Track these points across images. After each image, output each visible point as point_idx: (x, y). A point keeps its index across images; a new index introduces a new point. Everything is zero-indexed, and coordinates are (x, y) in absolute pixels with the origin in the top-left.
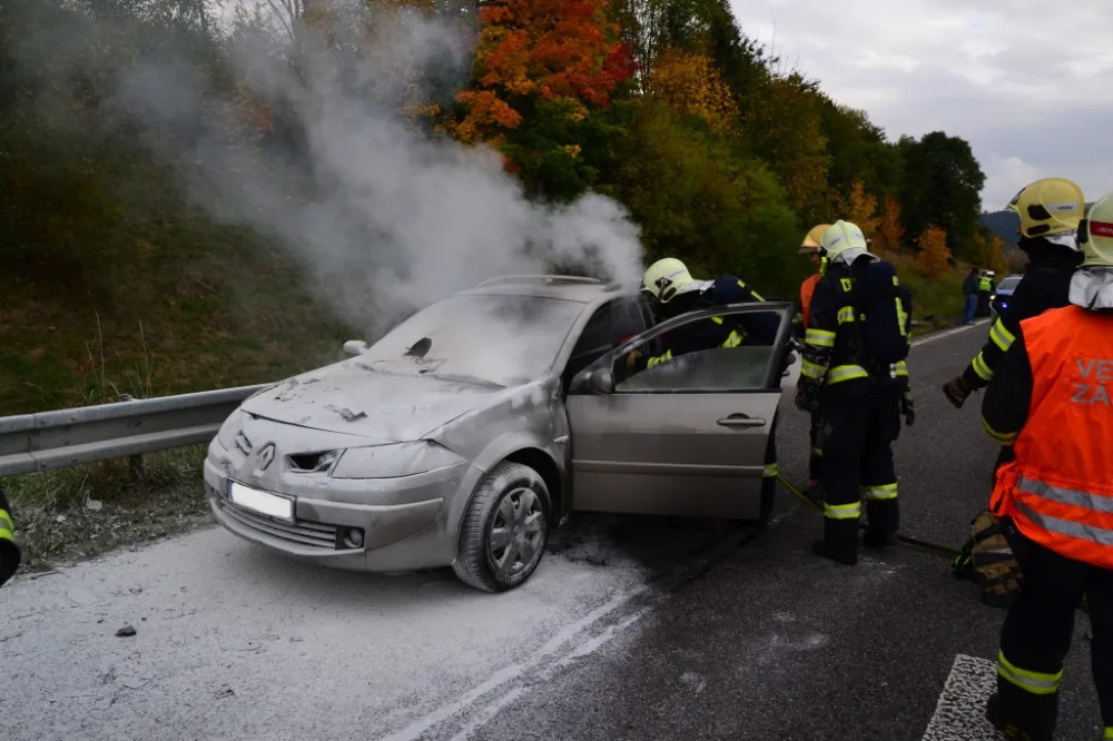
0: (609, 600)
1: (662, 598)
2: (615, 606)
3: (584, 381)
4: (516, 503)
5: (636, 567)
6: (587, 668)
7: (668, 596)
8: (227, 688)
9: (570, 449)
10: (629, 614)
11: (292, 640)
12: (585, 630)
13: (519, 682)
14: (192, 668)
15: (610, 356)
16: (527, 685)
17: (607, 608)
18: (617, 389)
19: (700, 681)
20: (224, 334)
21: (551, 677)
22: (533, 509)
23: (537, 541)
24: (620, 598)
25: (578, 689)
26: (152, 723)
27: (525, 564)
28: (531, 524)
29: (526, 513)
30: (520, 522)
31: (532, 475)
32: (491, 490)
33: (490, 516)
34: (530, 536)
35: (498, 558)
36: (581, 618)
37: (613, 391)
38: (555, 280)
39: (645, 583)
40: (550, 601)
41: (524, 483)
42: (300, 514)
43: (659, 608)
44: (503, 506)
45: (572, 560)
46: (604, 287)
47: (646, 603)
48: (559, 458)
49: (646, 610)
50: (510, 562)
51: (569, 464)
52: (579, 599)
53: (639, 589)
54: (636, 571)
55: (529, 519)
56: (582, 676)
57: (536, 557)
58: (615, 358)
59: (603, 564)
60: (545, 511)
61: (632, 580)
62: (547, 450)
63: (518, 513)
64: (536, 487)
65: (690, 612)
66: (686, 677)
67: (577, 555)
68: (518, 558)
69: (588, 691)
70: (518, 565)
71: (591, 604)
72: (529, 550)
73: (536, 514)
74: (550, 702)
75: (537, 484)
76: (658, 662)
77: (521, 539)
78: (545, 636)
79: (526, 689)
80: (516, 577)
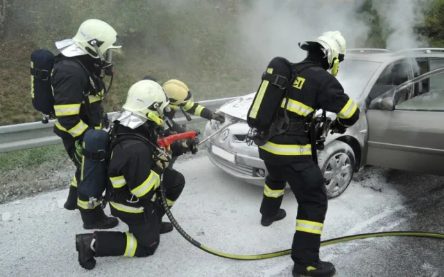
0: (382, 211)
1: (412, 215)
2: (385, 216)
3: (378, 103)
4: (337, 160)
5: (398, 195)
6: (368, 249)
7: (416, 214)
8: (202, 231)
9: (368, 136)
10: (393, 221)
11: (232, 211)
12: (368, 227)
13: (332, 251)
14: (191, 219)
15: (393, 92)
16: (336, 254)
17: (381, 216)
18: (396, 107)
19: (434, 271)
20: (224, 75)
21: (348, 251)
22: (346, 162)
23: (347, 177)
24: (388, 211)
25: (363, 261)
26: (171, 242)
27: (340, 187)
28: (344, 170)
29: (342, 165)
30: (339, 168)
31: (347, 147)
32: (326, 153)
33: (324, 166)
34: (344, 175)
35: (327, 184)
36: (366, 219)
37: (394, 109)
38: (365, 51)
39: (403, 205)
40: (351, 208)
41: (343, 151)
42: (238, 160)
43: (410, 220)
44: (331, 161)
45: (364, 187)
46: (391, 54)
47: (403, 216)
48: (361, 141)
49: (402, 220)
50: (332, 187)
51: (366, 143)
52: (367, 209)
53: (400, 207)
54: (398, 197)
55: (343, 168)
56: (365, 254)
57: (346, 185)
58: (395, 91)
59: (380, 190)
60: (352, 163)
61: (395, 202)
62: (355, 137)
63: (338, 165)
64: (349, 153)
65: (428, 226)
66: (425, 266)
67: (366, 184)
68: (337, 185)
69: (368, 263)
70: (337, 188)
71: (372, 212)
72: (343, 182)
73: (348, 165)
74: (347, 266)
75: (348, 152)
76: (409, 253)
77: (339, 176)
78: (347, 227)
79: (335, 256)
80: (335, 194)
